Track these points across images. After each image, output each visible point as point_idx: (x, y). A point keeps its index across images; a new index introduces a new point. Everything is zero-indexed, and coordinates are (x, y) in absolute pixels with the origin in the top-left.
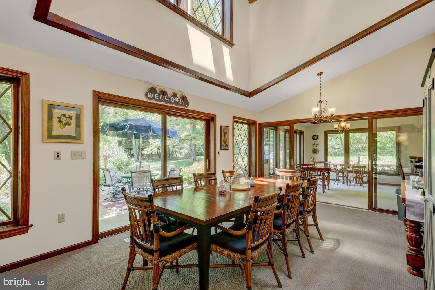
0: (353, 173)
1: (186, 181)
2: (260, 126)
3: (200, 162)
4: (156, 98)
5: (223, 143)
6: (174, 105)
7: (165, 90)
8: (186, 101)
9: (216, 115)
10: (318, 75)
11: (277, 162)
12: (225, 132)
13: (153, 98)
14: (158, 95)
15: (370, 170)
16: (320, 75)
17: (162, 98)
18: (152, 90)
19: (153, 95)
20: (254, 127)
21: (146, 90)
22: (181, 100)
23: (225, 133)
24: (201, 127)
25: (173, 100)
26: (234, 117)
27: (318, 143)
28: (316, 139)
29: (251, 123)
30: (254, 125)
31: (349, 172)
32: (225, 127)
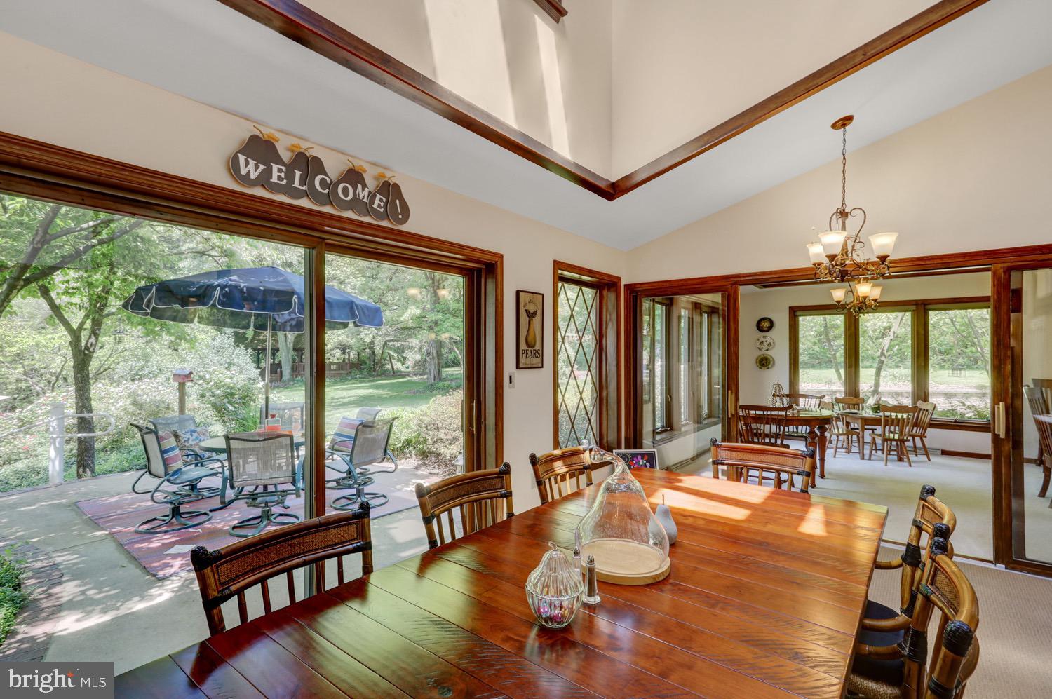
0: (883, 424)
1: (411, 448)
2: (631, 292)
3: (450, 395)
4: (274, 179)
5: (523, 346)
6: (350, 214)
7: (314, 152)
8: (398, 201)
9: (501, 256)
10: (834, 126)
11: (671, 397)
12: (531, 311)
13: (264, 180)
14: (284, 169)
16: (844, 126)
17: (303, 182)
18: (260, 148)
19: (262, 167)
20: (610, 297)
21: (232, 145)
22: (378, 196)
23: (531, 315)
24: (454, 295)
25: (346, 194)
26: (558, 265)
27: (771, 341)
28: (765, 329)
29: (604, 284)
30: (612, 289)
31: (866, 421)
32: (531, 294)
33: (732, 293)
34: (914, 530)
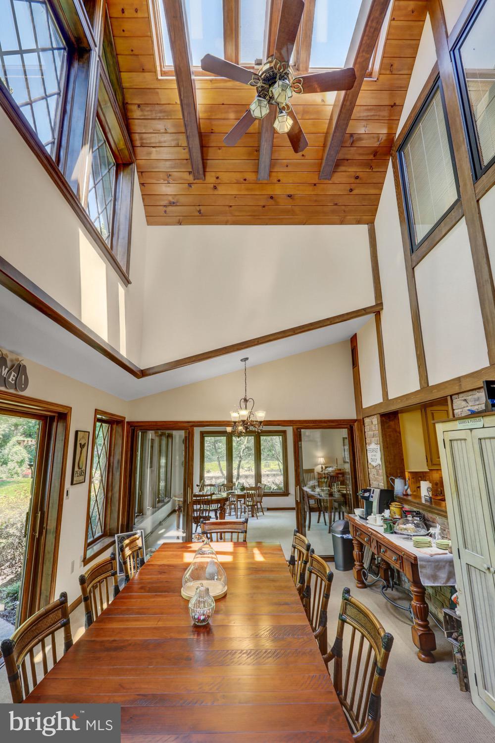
2: (131, 426)
5: (76, 469)
8: (23, 376)
9: (71, 408)
10: (242, 360)
12: (83, 444)
15: (299, 501)
16: (245, 361)
20: (118, 429)
22: (13, 373)
23: (82, 446)
26: (96, 411)
29: (113, 422)
30: (120, 425)
31: (239, 496)
32: (83, 433)
33: (191, 431)
34: (293, 549)
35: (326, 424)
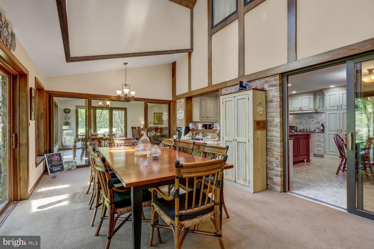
0: (107, 140)
2: (48, 94)
5: (32, 111)
10: (124, 64)
23: (33, 98)
25: (5, 33)
27: (69, 117)
28: (68, 112)
29: (38, 89)
32: (33, 90)
35: (159, 102)
